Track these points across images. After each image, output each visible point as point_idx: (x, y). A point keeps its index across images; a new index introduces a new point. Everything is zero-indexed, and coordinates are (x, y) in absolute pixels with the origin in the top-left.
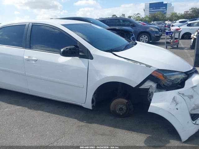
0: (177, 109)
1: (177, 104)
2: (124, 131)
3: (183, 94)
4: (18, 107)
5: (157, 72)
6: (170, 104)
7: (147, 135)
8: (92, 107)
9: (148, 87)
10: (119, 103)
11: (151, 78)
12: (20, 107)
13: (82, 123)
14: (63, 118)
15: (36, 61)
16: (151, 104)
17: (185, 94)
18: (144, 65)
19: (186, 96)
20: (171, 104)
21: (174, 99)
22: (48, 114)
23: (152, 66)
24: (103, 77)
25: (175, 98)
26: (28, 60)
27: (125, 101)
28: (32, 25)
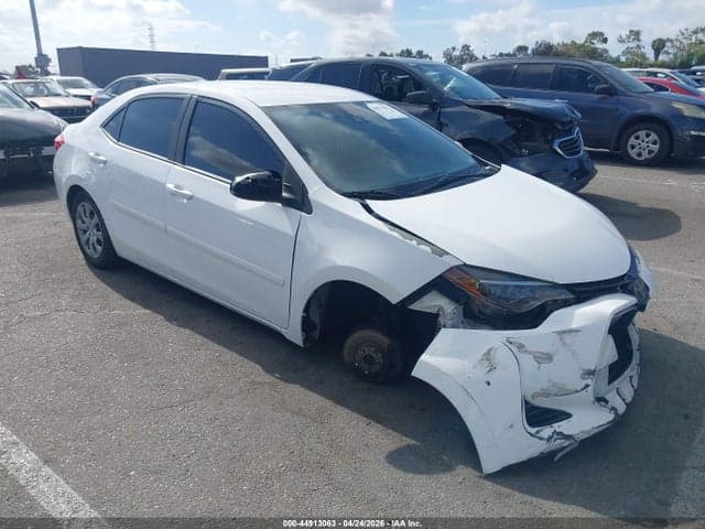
0: (489, 384)
1: (491, 370)
2: (355, 415)
3: (521, 347)
4: (143, 310)
5: (462, 270)
6: (471, 365)
7: (404, 438)
8: (304, 341)
9: (434, 311)
10: (367, 341)
11: (441, 284)
12: (147, 311)
13: (268, 376)
14: (229, 356)
15: (190, 198)
16: (424, 357)
17: (528, 348)
18: (428, 249)
19: (530, 353)
20: (475, 367)
21: (488, 356)
22: (200, 339)
23: (448, 254)
24: (330, 265)
25: (492, 352)
26: (174, 194)
27: (385, 340)
28: (197, 102)
